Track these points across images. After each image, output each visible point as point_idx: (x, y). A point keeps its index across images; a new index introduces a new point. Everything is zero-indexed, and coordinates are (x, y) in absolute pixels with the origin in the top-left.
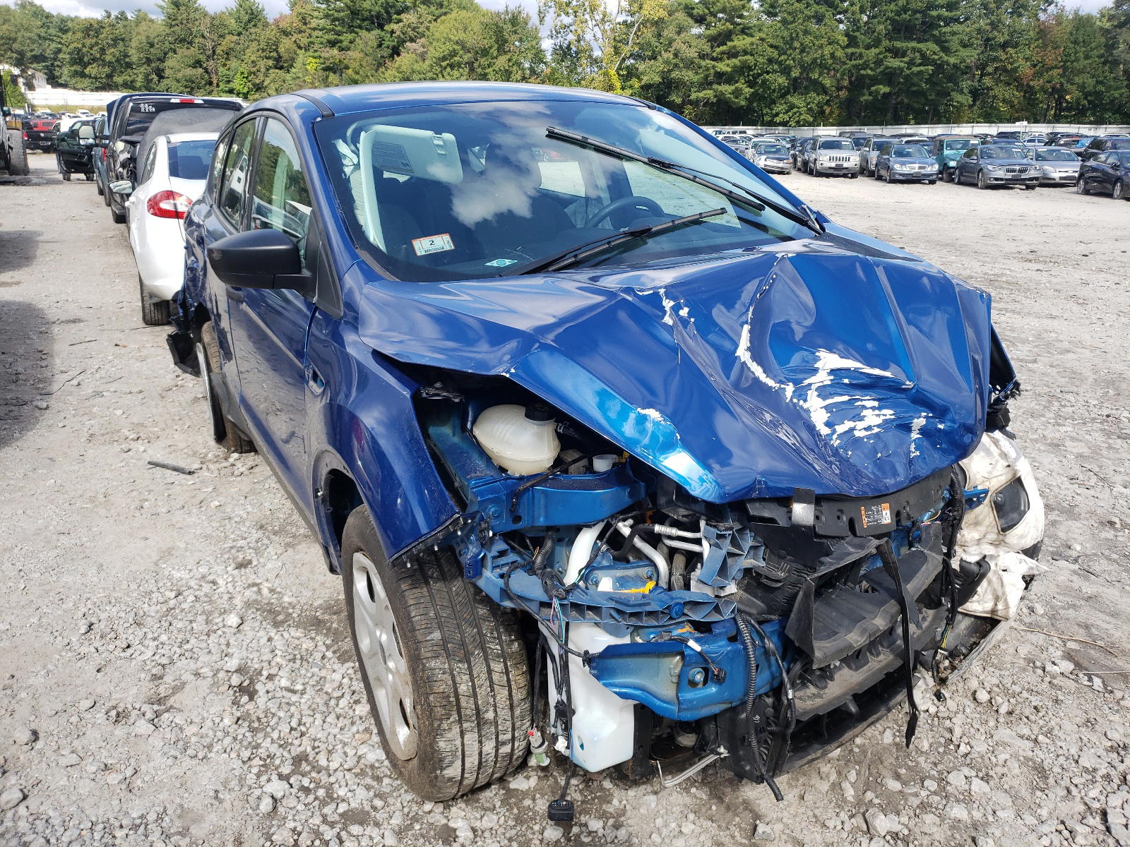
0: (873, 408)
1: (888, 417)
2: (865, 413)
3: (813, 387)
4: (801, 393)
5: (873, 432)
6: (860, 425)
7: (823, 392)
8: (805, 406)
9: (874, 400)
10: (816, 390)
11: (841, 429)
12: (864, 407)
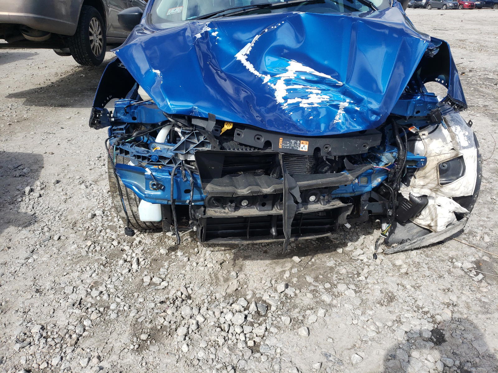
0: (317, 94)
1: (326, 100)
2: (311, 95)
3: (283, 79)
4: (274, 81)
5: (313, 106)
6: (304, 101)
7: (288, 82)
8: (274, 87)
9: (319, 89)
10: (284, 80)
11: (290, 101)
12: (311, 93)
